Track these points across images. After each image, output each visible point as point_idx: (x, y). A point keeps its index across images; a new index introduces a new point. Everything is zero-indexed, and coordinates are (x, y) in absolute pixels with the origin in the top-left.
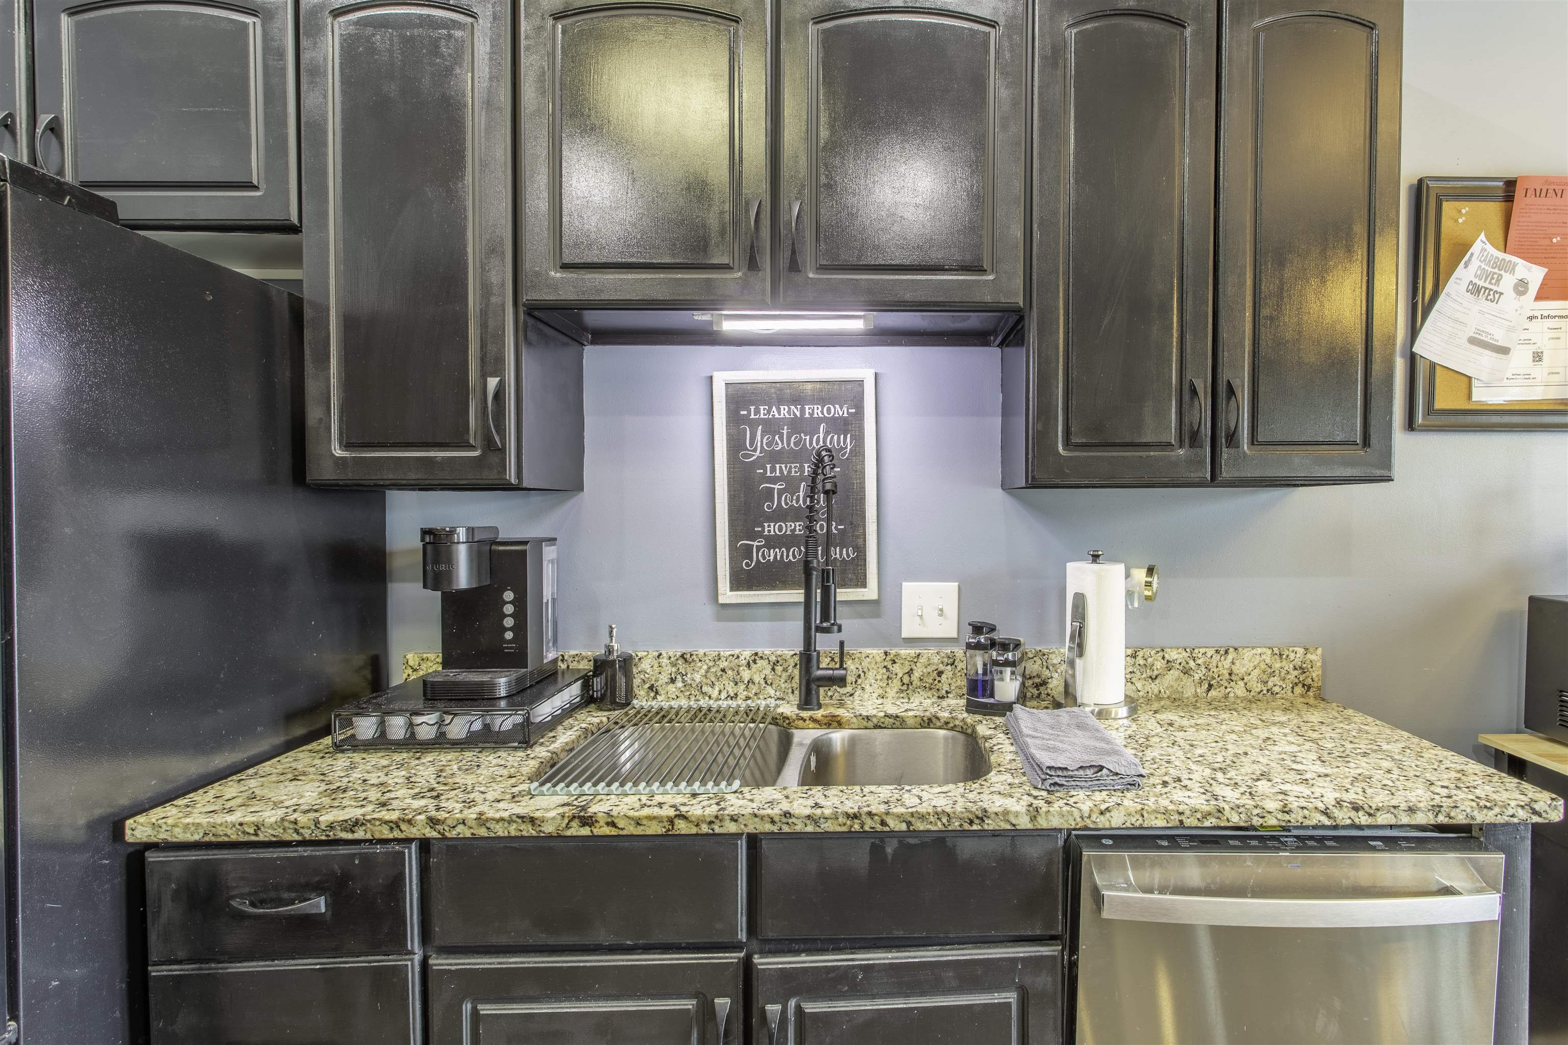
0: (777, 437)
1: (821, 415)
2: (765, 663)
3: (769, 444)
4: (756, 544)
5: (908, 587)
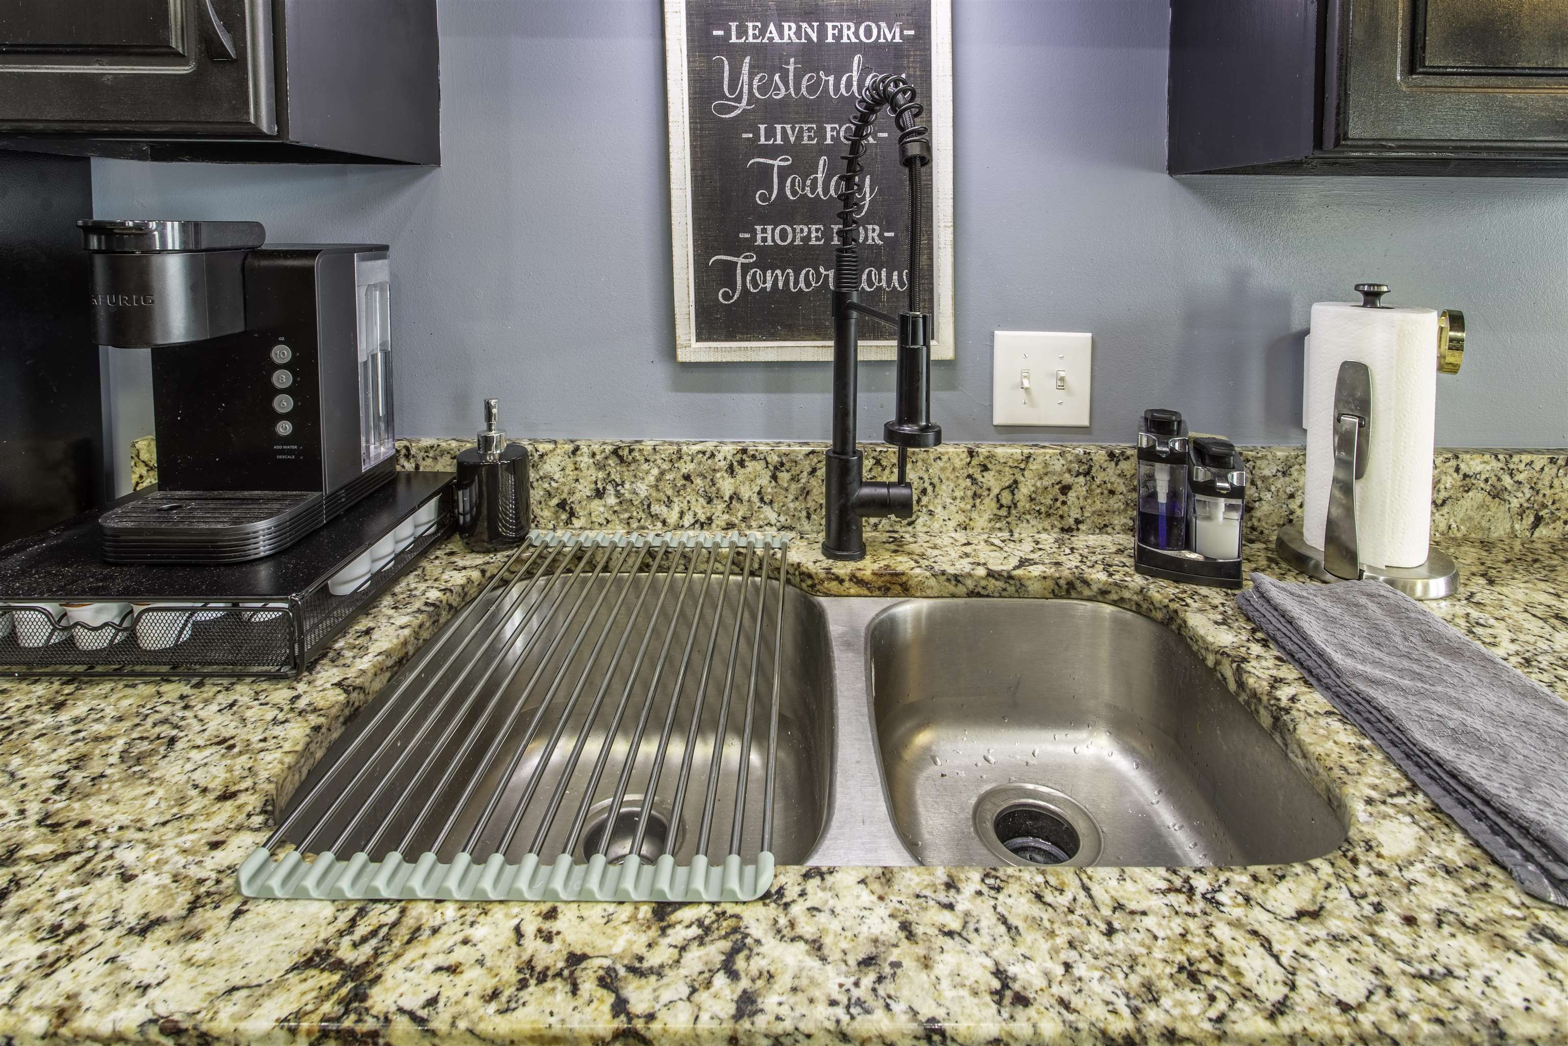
0: (777, 77)
1: (854, 40)
2: (759, 466)
3: (763, 89)
4: (741, 260)
5: (1003, 338)
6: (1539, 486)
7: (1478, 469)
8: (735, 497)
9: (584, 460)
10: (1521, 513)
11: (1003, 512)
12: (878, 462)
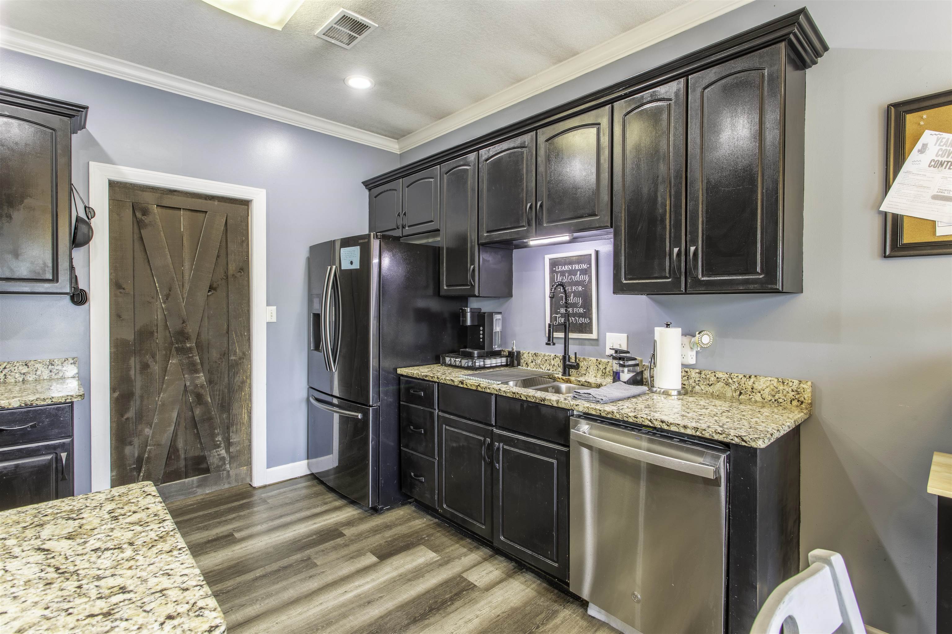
0: (564, 277)
1: (578, 268)
2: (556, 359)
4: (558, 316)
5: (608, 335)
6: (741, 383)
7: (721, 376)
8: (554, 365)
9: (530, 355)
10: (735, 390)
11: (603, 374)
12: (579, 360)
